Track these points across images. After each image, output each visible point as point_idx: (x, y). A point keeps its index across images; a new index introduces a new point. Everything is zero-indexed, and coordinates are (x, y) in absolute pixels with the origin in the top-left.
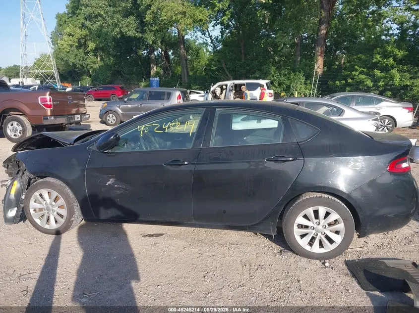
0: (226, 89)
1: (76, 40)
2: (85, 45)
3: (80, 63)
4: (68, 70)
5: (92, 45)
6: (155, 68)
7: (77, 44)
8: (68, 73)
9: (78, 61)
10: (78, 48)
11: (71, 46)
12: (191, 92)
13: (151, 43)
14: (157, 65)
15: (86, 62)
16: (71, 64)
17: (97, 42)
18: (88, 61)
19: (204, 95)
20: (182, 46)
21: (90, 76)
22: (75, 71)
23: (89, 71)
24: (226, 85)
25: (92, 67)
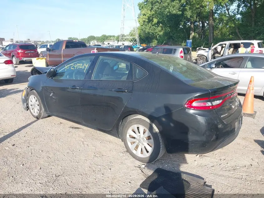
0: (225, 47)
1: (147, 18)
2: (152, 21)
3: (152, 32)
4: (146, 36)
5: (155, 21)
6: (193, 34)
7: (147, 20)
8: (146, 38)
9: (151, 31)
10: (149, 22)
11: (144, 21)
12: (199, 49)
13: (189, 17)
14: (194, 31)
15: (155, 31)
16: (147, 33)
17: (158, 19)
18: (157, 31)
19: (208, 51)
20: (211, 18)
21: (157, 40)
22: (149, 37)
23: (157, 37)
24: (225, 44)
25: (158, 34)
